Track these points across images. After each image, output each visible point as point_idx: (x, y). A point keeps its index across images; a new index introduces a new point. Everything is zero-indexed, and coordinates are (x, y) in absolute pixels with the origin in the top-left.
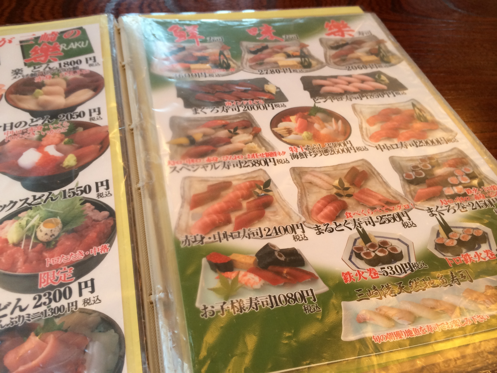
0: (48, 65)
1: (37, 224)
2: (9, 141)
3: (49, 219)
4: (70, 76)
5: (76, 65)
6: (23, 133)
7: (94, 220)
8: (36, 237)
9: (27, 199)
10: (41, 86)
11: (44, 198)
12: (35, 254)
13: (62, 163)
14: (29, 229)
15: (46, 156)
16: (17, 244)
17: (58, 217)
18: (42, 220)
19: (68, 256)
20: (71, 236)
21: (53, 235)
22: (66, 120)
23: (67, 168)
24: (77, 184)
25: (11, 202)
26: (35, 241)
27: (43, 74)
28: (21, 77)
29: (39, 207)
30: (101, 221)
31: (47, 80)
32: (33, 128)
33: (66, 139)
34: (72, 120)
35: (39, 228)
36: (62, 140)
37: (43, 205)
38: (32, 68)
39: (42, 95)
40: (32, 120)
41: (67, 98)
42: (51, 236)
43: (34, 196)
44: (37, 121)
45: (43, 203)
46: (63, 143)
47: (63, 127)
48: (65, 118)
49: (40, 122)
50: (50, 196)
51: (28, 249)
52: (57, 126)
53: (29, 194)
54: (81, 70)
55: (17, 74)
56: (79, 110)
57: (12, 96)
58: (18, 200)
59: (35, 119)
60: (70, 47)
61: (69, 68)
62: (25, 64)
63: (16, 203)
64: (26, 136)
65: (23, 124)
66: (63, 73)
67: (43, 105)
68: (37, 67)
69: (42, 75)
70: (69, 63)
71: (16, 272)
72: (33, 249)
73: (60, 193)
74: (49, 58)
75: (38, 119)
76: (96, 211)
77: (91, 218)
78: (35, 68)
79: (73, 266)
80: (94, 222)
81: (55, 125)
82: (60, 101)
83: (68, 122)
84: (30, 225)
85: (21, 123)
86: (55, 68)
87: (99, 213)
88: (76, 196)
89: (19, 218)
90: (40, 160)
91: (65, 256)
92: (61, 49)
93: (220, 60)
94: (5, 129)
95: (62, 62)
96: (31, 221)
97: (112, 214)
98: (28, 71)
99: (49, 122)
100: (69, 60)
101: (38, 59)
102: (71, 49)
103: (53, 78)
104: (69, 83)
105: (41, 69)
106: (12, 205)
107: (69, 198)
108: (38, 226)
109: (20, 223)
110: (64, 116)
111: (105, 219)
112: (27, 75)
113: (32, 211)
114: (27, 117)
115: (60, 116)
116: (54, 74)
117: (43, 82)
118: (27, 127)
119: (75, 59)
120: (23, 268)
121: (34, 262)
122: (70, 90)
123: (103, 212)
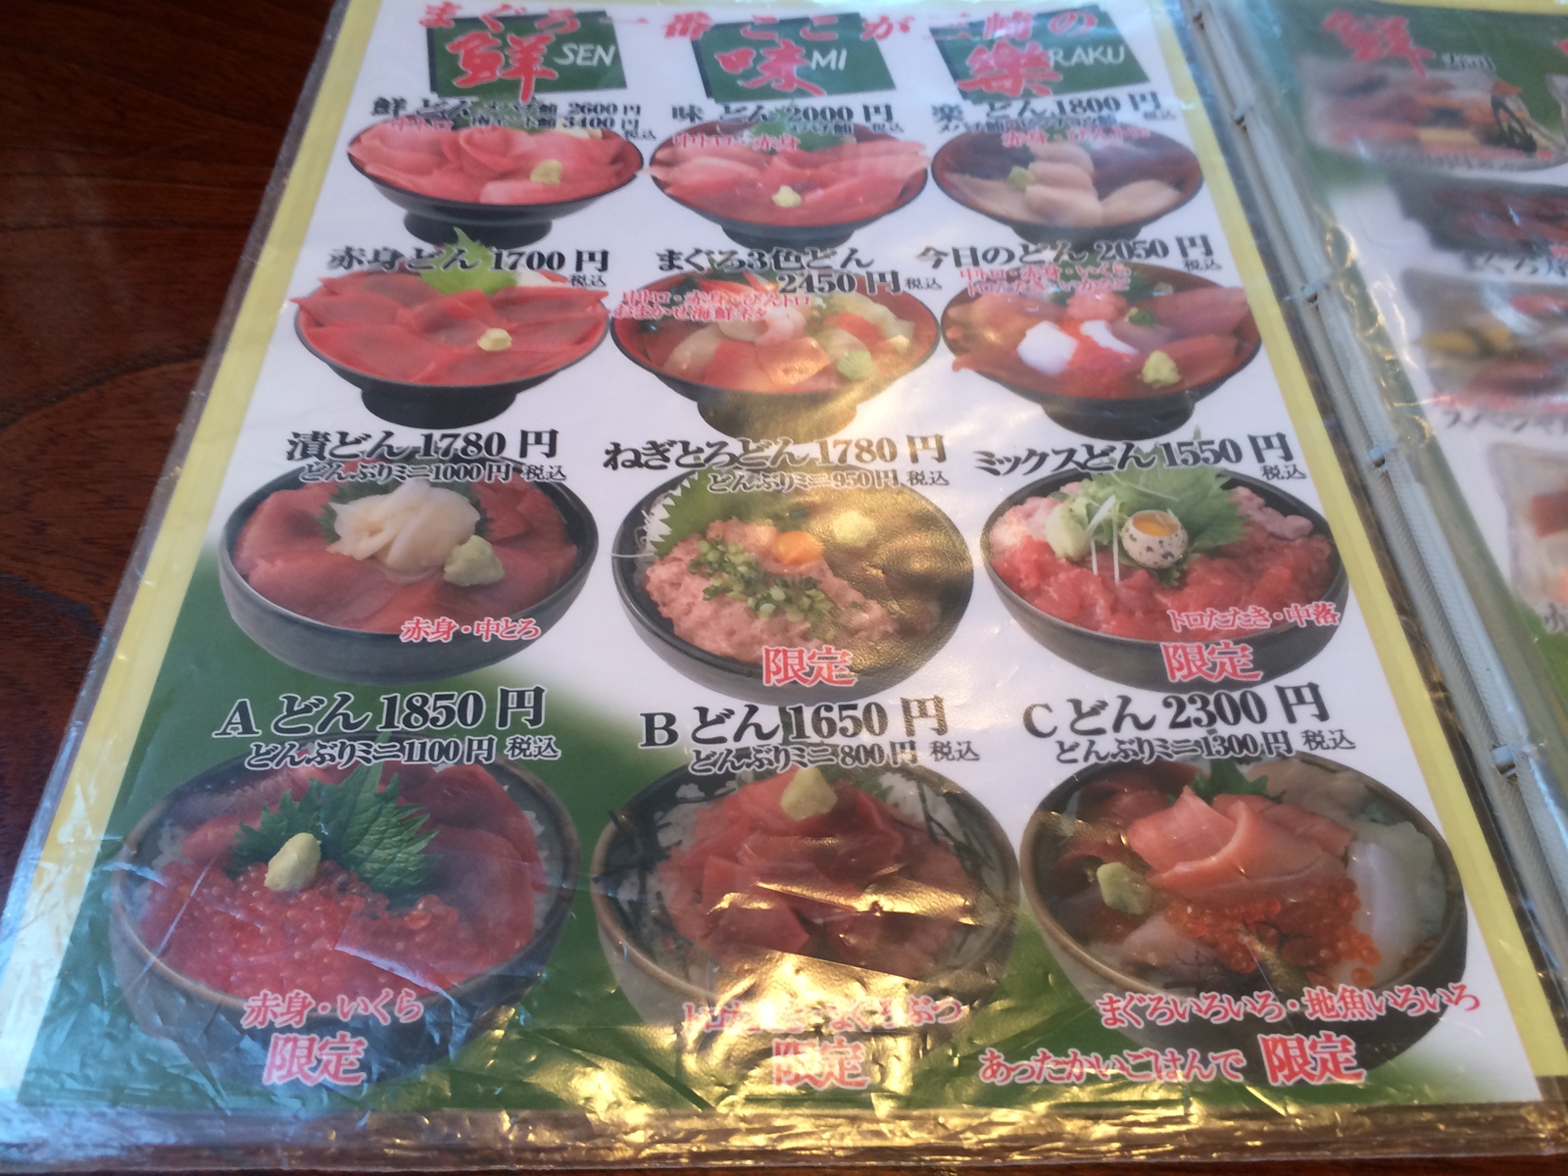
0: (1027, 104)
1: (1115, 520)
2: (978, 295)
3: (1147, 512)
4: (1100, 143)
5: (1105, 112)
6: (1010, 279)
7: (1272, 535)
8: (1123, 552)
9: (1071, 452)
10: (1024, 158)
11: (1117, 455)
12: (1133, 593)
13: (1139, 371)
14: (1099, 529)
15: (1087, 346)
16: (1080, 561)
17: (1169, 511)
18: (1129, 509)
19: (1226, 614)
20: (1218, 564)
21: (1170, 554)
22: (1118, 258)
23: (1157, 386)
24: (1197, 434)
25: (1032, 453)
26: (1125, 562)
27: (1019, 127)
28: (962, 130)
29: (1110, 475)
30: (1294, 540)
31: (1037, 146)
32: (1035, 268)
33: (1134, 311)
34: (1135, 260)
35: (1124, 529)
36: (1121, 312)
37: (1117, 473)
38: (985, 108)
39: (1033, 183)
40: (1026, 248)
41: (1106, 200)
42: (1165, 556)
43: (1090, 449)
44: (1038, 251)
45: (1116, 467)
46: (1126, 319)
47: (1115, 276)
48: (1113, 252)
49: (1048, 255)
50: (1131, 453)
51: (1113, 577)
52: (1098, 271)
53: (1076, 441)
54: (1124, 127)
55: (949, 118)
56: (1147, 234)
57: (954, 178)
58: (1048, 450)
59: (1032, 247)
60: (1075, 60)
61: (1089, 118)
62: (964, 95)
63: (1043, 457)
64: (1019, 287)
65: (1003, 256)
66: (1077, 130)
67: (1045, 209)
68: (997, 105)
69: (1018, 129)
70: (1084, 104)
71: (1096, 629)
72: (1126, 581)
73: (1155, 450)
74: (1024, 84)
75: (1040, 245)
76: (1270, 510)
77: (1264, 528)
78: (992, 108)
79: (1249, 642)
80: (1272, 541)
81: (1090, 269)
82: (1087, 206)
83: (1126, 264)
84: (1097, 519)
85: (997, 252)
86: (1048, 114)
87: (1281, 517)
88: (1201, 463)
89: (1065, 497)
90: (1076, 354)
91: (1219, 613)
92: (1052, 63)
93: (1499, 122)
94: (958, 263)
95: (1066, 99)
96: (1098, 508)
97: (1320, 528)
98: (976, 114)
99: (1071, 257)
100: (1084, 96)
101: (994, 84)
102: (1080, 66)
103: (1050, 140)
104: (1099, 161)
105: (1013, 111)
106: (1034, 460)
107: (1184, 466)
108: (1121, 526)
109: (1071, 510)
110: (1109, 248)
111: (1302, 536)
112: (978, 125)
113: (1094, 483)
114: (1009, 239)
115: (1099, 247)
116: (1051, 131)
117: (1025, 149)
118: (1016, 263)
119: (1101, 94)
120: (1114, 623)
121: (1139, 614)
122: (1108, 178)
123: (1291, 518)
